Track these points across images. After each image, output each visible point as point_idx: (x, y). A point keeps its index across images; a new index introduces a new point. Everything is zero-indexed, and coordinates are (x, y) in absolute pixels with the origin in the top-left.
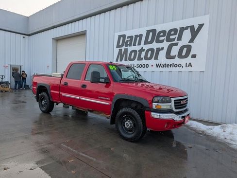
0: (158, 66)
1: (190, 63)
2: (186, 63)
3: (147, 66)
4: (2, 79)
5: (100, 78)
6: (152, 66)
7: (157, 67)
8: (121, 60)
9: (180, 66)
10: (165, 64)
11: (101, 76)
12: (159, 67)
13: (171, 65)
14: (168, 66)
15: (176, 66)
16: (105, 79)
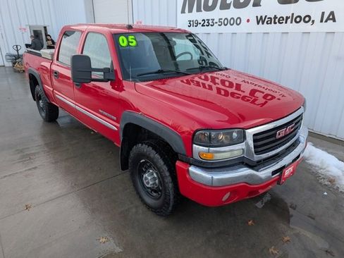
0: (260, 20)
1: (332, 13)
2: (323, 13)
3: (237, 21)
4: (18, 51)
5: (91, 70)
6: (248, 21)
7: (258, 23)
8: (190, 11)
9: (307, 19)
10: (275, 17)
11: (93, 67)
12: (263, 23)
13: (287, 18)
14: (281, 20)
15: (298, 19)
16: (105, 71)
